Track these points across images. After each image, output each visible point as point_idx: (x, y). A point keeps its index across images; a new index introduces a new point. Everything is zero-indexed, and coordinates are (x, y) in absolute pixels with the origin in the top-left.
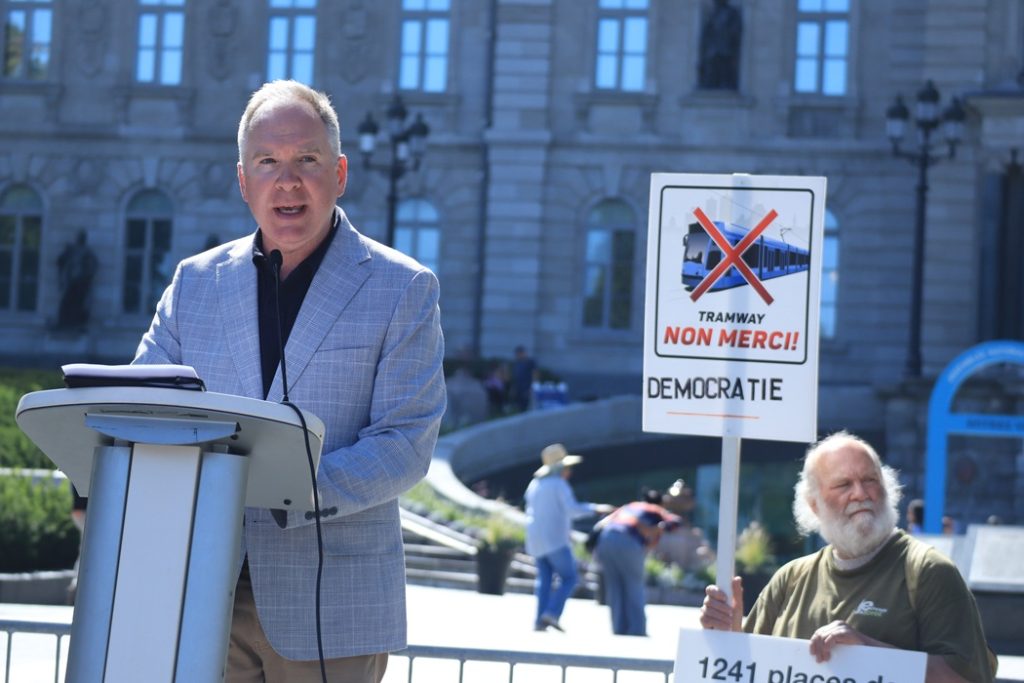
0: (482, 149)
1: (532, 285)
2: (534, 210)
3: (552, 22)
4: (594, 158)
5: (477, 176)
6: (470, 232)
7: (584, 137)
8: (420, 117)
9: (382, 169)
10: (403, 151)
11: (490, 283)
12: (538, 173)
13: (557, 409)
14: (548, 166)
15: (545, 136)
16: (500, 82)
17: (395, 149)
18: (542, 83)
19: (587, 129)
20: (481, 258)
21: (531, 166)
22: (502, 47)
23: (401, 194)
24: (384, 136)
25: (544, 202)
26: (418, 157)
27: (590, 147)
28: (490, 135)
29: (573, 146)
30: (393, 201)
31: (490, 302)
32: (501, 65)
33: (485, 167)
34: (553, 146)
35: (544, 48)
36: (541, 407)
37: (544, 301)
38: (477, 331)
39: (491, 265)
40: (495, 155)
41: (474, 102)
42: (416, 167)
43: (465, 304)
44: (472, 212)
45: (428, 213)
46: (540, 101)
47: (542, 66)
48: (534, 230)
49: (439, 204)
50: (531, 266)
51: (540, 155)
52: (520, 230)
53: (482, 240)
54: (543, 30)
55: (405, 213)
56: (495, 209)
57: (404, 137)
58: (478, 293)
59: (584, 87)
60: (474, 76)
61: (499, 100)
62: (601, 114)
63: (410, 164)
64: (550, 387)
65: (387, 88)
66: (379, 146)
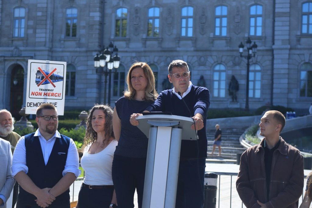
0: (272, 50)
1: (286, 86)
2: (286, 66)
3: (290, 17)
4: (302, 52)
5: (270, 58)
6: (269, 72)
7: (299, 46)
8: (255, 43)
9: (245, 57)
10: (251, 52)
11: (275, 86)
12: (287, 56)
13: (293, 118)
14: (289, 54)
15: (289, 47)
16: (276, 33)
17: (248, 52)
18: (287, 33)
19: (300, 44)
20: (272, 79)
21: (285, 54)
22: (276, 24)
23: (250, 63)
24: (245, 48)
25: (288, 64)
26: (254, 53)
27: (301, 49)
28: (274, 47)
29: (296, 49)
30: (248, 65)
31: (275, 91)
32: (276, 28)
33: (273, 55)
34: (291, 49)
35: (288, 23)
36: (289, 118)
37: (289, 90)
38: (272, 98)
39: (275, 81)
40: (275, 52)
41: (269, 39)
42: (254, 56)
43: (268, 91)
44: (270, 67)
45: (258, 68)
46: (287, 37)
47: (287, 28)
48: (286, 71)
49: (261, 65)
50: (286, 81)
51: (287, 52)
52: (283, 71)
53: (272, 74)
54: (287, 19)
55: (252, 68)
56: (275, 66)
57: (251, 48)
58: (272, 89)
59: (299, 33)
60: (269, 31)
61: (276, 38)
62: (303, 40)
63: (253, 55)
64: (291, 113)
65: (246, 35)
66: (244, 51)
